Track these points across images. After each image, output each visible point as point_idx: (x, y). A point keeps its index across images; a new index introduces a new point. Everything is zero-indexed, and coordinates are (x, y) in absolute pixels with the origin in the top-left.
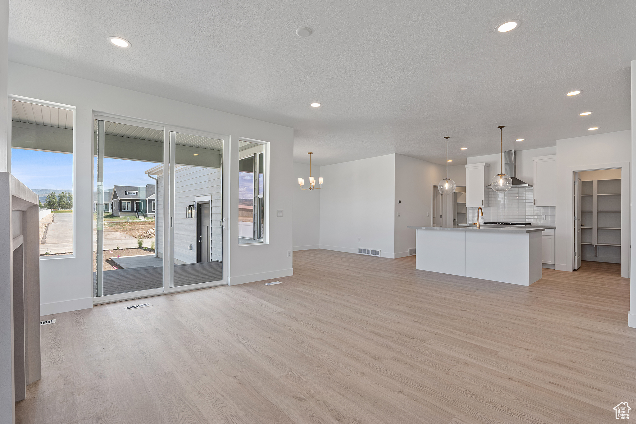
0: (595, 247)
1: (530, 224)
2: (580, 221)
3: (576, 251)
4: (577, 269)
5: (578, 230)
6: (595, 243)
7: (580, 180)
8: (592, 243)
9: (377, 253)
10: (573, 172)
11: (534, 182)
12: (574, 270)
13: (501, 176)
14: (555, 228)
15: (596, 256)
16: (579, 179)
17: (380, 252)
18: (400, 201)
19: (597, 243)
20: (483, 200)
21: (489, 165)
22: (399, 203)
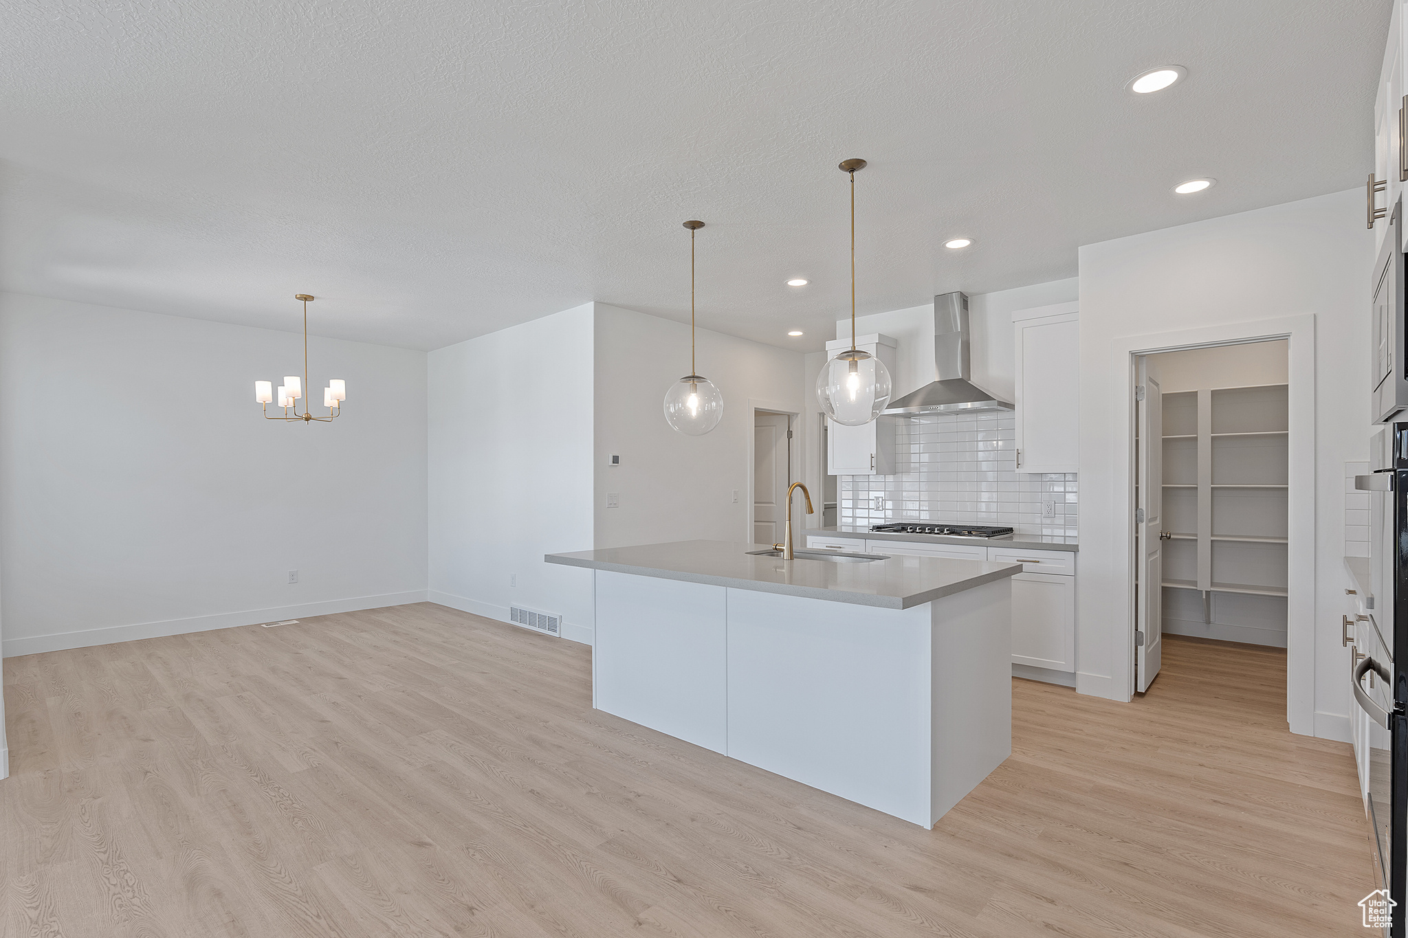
0: (1204, 597)
1: (1011, 530)
2: (1158, 521)
3: (1142, 628)
4: (1147, 691)
5: (1149, 555)
6: (1204, 585)
7: (1157, 385)
8: (1195, 583)
9: (552, 623)
10: (1132, 354)
11: (1018, 394)
12: (1138, 694)
13: (851, 359)
14: (1074, 549)
15: (1208, 622)
16: (1151, 380)
17: (558, 620)
18: (616, 460)
19: (1212, 584)
20: (874, 453)
21: (896, 341)
22: (611, 463)
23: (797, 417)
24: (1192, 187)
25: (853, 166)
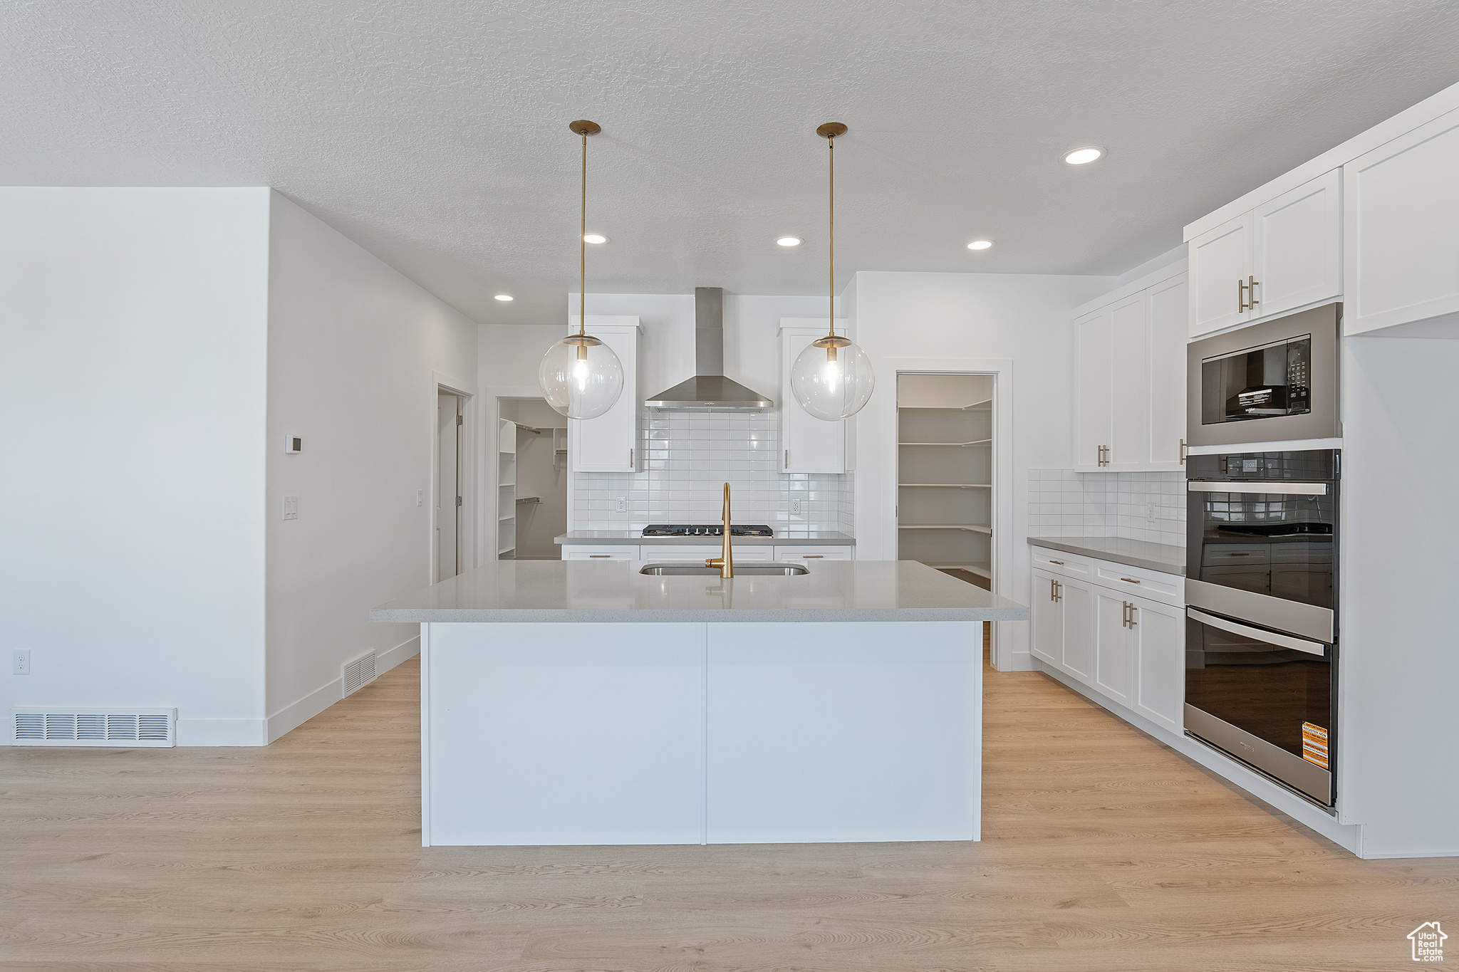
9: (156, 725)
10: (898, 372)
18: (297, 444)
22: (290, 449)
23: (469, 399)
24: (980, 245)
25: (832, 131)
